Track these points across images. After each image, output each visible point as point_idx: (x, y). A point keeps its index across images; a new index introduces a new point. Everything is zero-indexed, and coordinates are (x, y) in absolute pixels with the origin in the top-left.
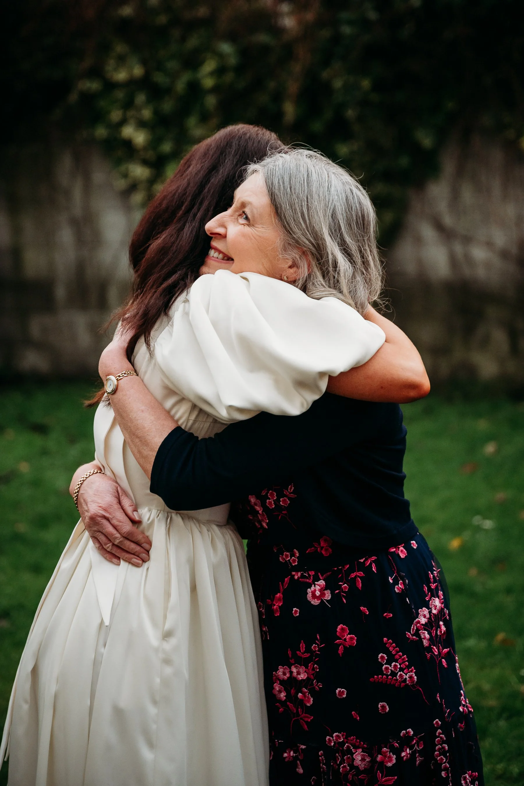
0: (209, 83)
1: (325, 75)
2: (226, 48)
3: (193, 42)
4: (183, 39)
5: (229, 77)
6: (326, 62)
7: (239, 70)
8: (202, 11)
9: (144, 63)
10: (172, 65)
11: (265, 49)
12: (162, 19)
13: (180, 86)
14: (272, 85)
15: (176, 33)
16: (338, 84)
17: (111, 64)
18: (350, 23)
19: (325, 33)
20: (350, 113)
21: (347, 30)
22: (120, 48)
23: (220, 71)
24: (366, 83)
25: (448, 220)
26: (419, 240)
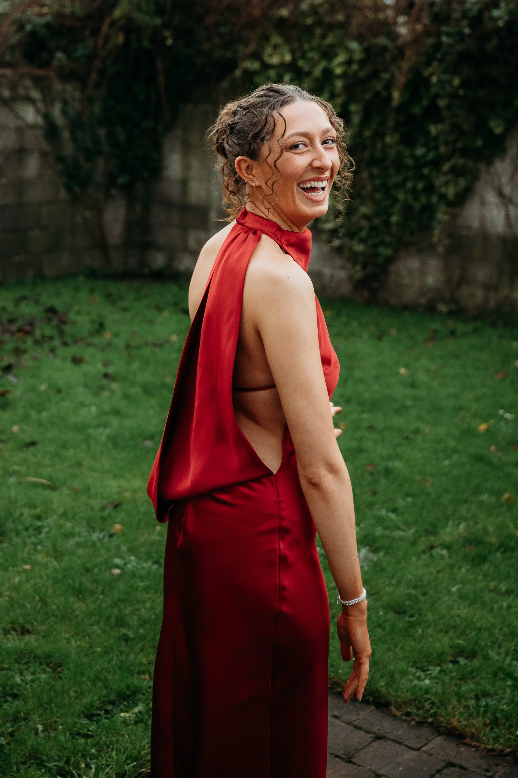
0: (338, 71)
1: (426, 73)
2: (354, 45)
3: (330, 39)
4: (324, 37)
5: (355, 67)
6: (428, 64)
7: (362, 63)
8: (340, 17)
9: (293, 52)
10: (313, 55)
11: (384, 49)
12: (309, 21)
13: (318, 71)
14: (386, 76)
15: (318, 32)
16: (434, 79)
17: (269, 50)
18: (449, 35)
19: (430, 41)
20: (442, 103)
21: (445, 39)
22: (276, 39)
23: (349, 63)
24: (456, 82)
25: (507, 190)
26: (483, 203)
